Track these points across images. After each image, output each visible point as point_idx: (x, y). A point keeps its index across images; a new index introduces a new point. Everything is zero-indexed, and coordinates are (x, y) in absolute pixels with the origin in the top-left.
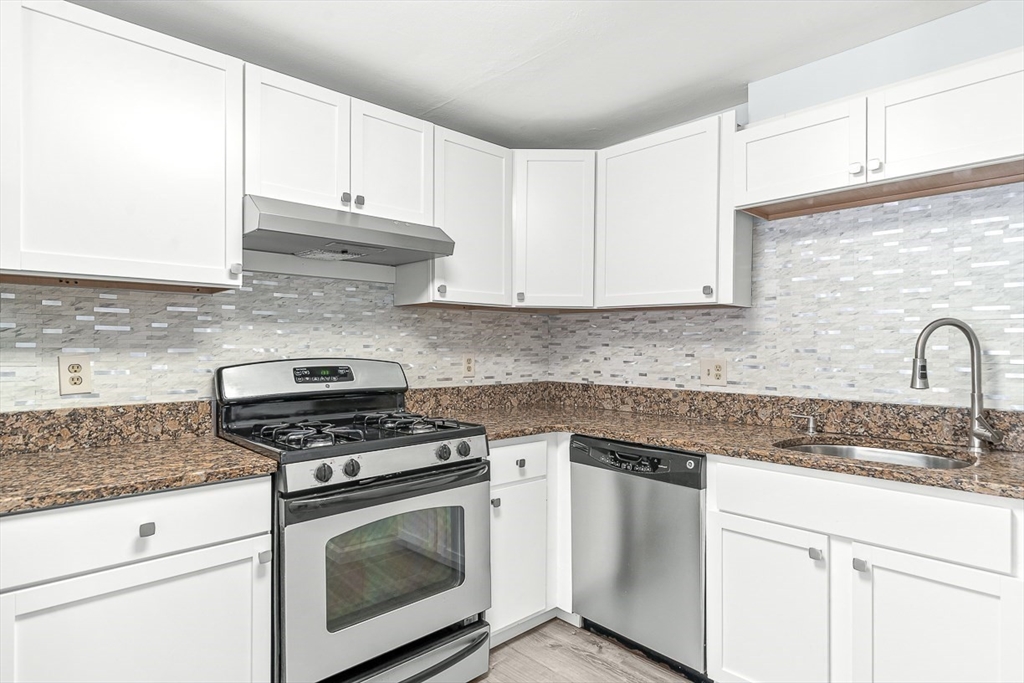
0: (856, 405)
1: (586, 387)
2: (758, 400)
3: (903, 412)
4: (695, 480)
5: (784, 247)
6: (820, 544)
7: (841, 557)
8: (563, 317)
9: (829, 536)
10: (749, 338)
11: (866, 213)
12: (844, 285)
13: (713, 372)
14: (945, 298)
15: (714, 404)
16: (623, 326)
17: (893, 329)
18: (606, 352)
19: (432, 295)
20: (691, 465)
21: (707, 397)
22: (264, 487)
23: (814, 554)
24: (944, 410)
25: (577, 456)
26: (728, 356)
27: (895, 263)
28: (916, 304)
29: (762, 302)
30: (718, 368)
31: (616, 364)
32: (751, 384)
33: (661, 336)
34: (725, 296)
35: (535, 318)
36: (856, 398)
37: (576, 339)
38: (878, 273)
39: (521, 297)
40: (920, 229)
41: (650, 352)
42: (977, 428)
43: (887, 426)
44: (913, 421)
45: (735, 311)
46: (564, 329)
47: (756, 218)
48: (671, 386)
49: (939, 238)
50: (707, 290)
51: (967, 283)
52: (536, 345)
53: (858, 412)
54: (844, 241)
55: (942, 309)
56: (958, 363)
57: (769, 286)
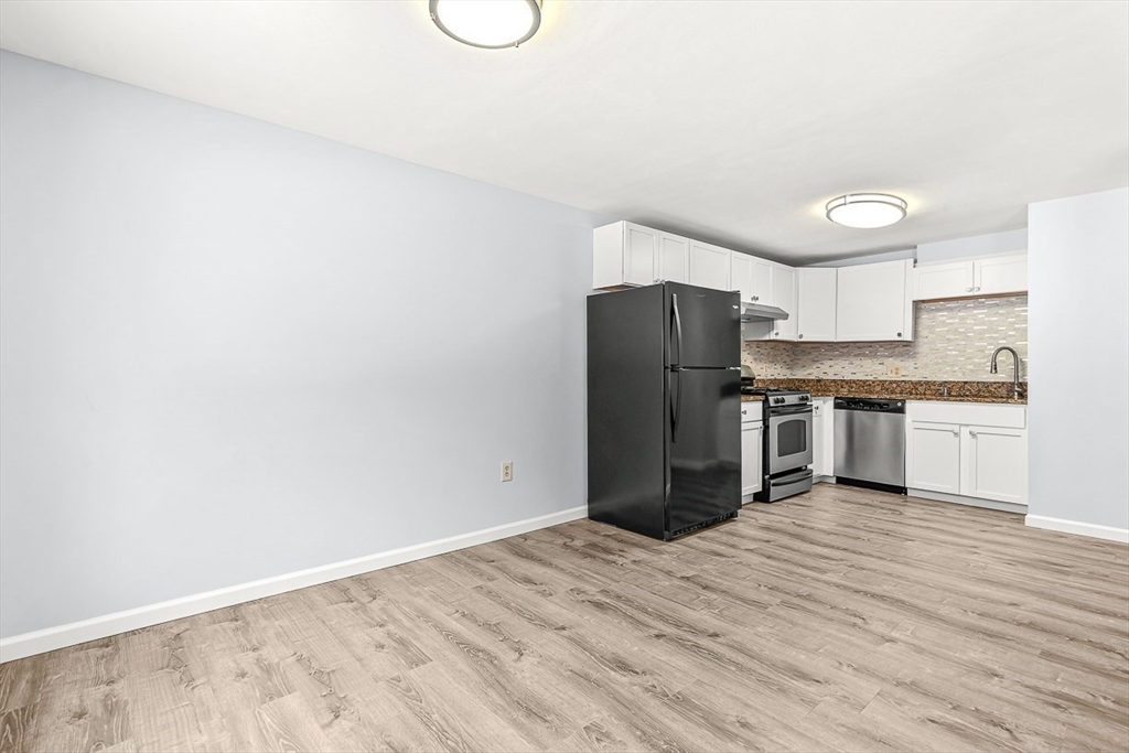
0: (966, 383)
1: (819, 381)
2: (919, 383)
3: (987, 385)
4: (901, 410)
5: (932, 315)
6: (956, 428)
7: (965, 432)
8: (803, 345)
9: (960, 425)
10: (914, 356)
11: (970, 304)
12: (961, 333)
13: (894, 371)
14: (1004, 339)
15: (895, 385)
16: (841, 350)
17: (983, 351)
18: (831, 363)
19: (772, 336)
20: (899, 404)
21: (891, 382)
22: (761, 404)
23: (956, 434)
24: (1003, 383)
25: (837, 406)
26: (902, 364)
27: (983, 324)
28: (992, 341)
29: (920, 340)
30: (897, 369)
31: (837, 368)
32: (914, 376)
33: (865, 355)
34: (908, 336)
35: (782, 346)
36: (966, 380)
37: (811, 357)
38: (976, 328)
39: (801, 336)
40: (994, 310)
41: (859, 362)
42: (1016, 389)
43: (980, 390)
44: (991, 388)
45: (907, 344)
46: (803, 351)
47: (918, 305)
48: (871, 378)
49: (1002, 314)
50: (899, 335)
51: (1013, 333)
52: (788, 360)
53: (967, 386)
54: (961, 314)
55: (1003, 343)
56: (1009, 364)
57: (923, 332)
